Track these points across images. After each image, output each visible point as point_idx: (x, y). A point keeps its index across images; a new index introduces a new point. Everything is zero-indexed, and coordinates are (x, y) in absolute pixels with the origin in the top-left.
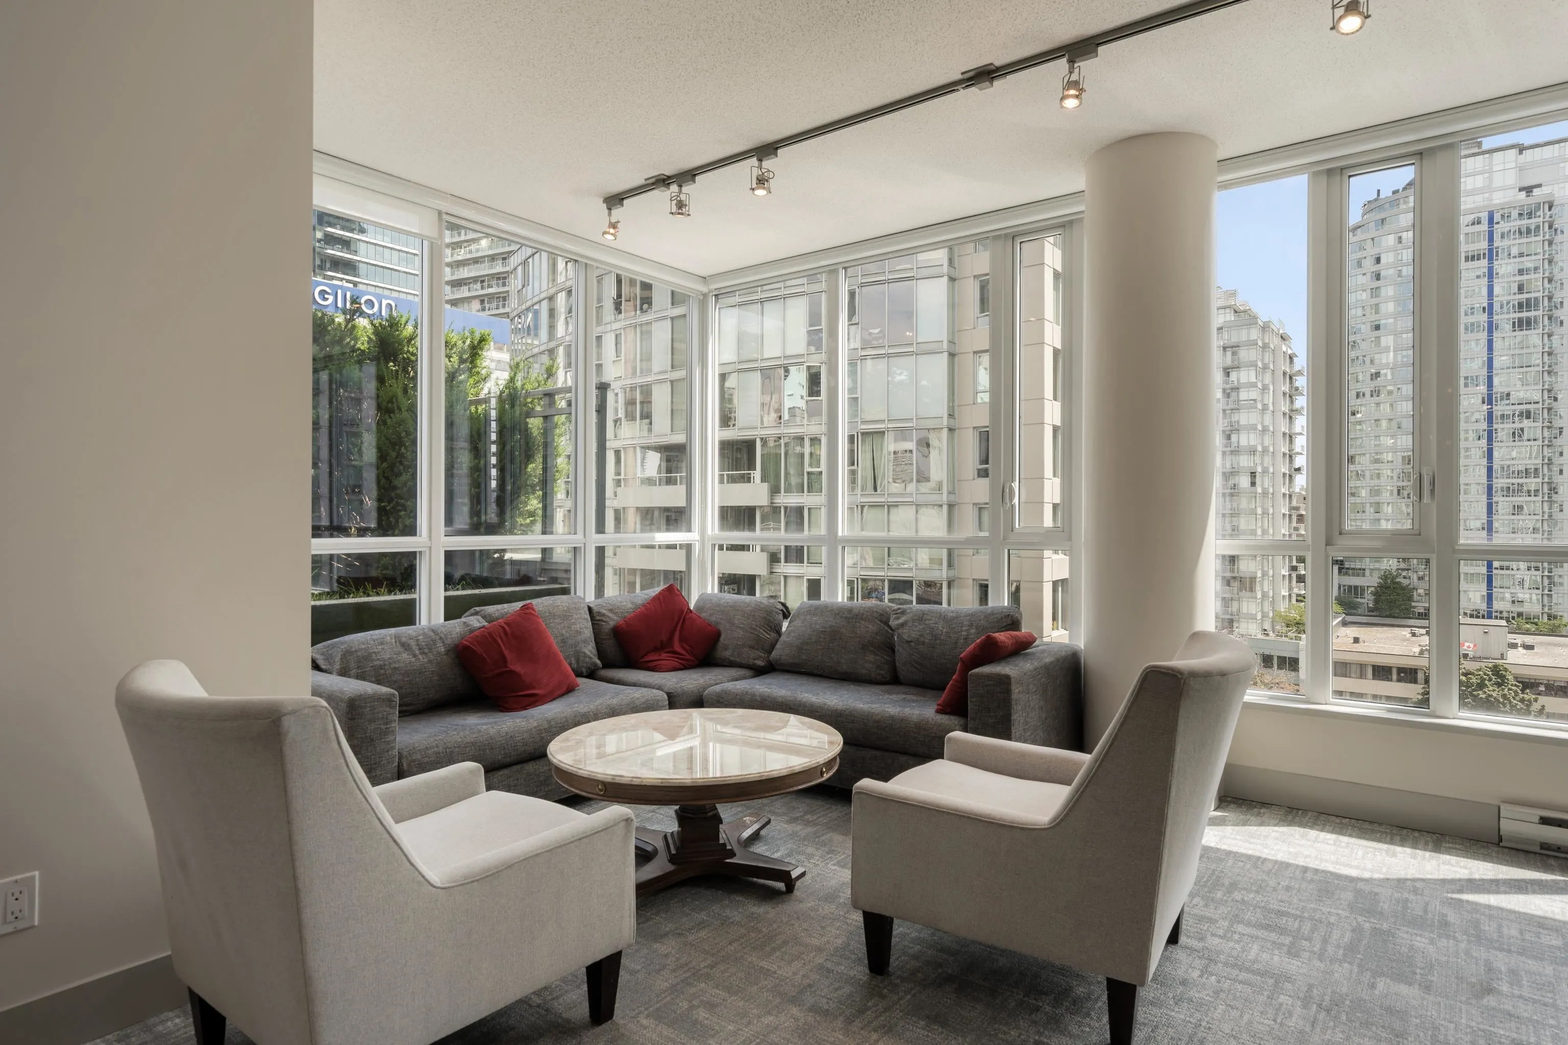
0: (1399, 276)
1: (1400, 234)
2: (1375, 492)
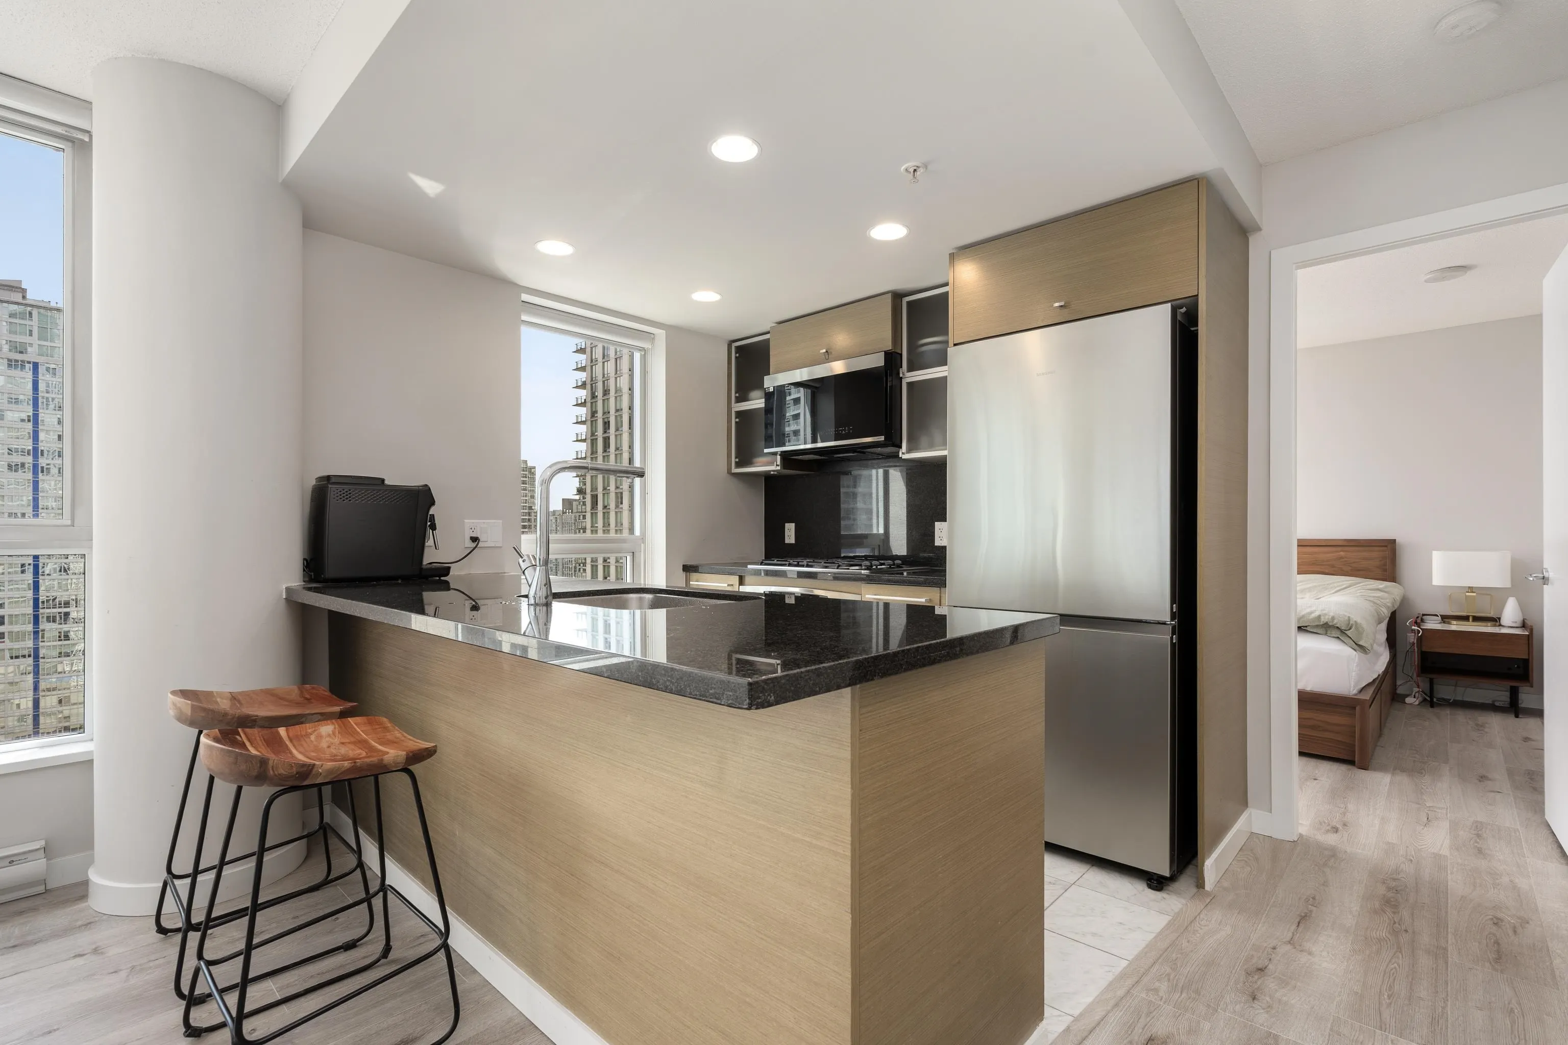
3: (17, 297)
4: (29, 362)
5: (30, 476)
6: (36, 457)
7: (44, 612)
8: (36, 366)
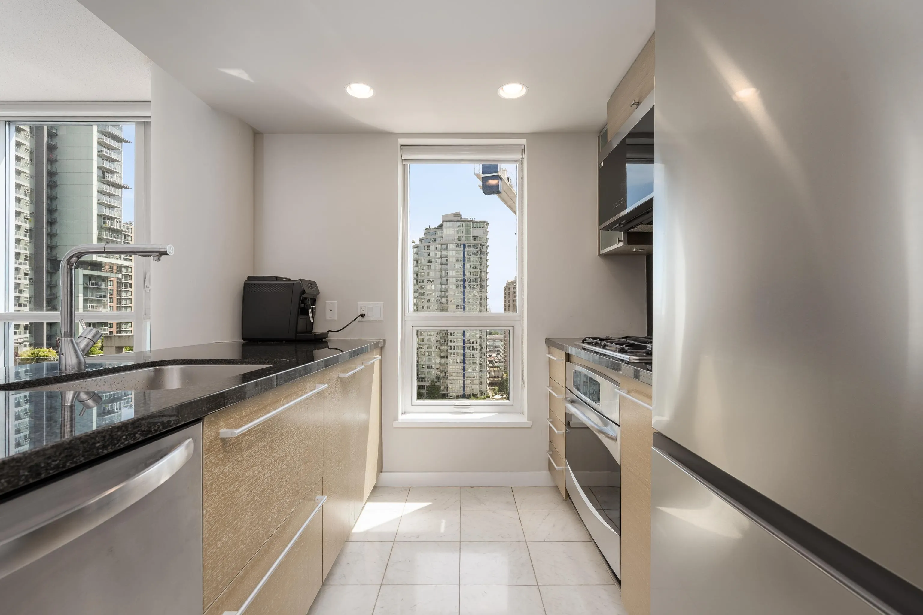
0: (436, 262)
1: (436, 246)
2: (430, 347)
3: (459, 219)
4: (462, 244)
5: (462, 290)
6: (464, 282)
7: (467, 345)
8: (464, 244)
